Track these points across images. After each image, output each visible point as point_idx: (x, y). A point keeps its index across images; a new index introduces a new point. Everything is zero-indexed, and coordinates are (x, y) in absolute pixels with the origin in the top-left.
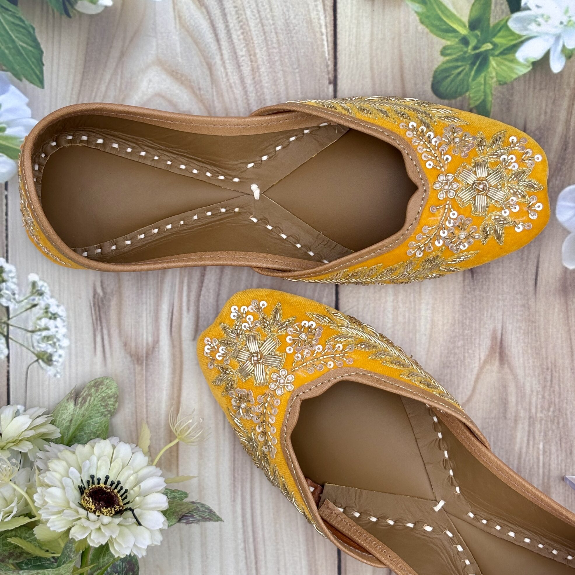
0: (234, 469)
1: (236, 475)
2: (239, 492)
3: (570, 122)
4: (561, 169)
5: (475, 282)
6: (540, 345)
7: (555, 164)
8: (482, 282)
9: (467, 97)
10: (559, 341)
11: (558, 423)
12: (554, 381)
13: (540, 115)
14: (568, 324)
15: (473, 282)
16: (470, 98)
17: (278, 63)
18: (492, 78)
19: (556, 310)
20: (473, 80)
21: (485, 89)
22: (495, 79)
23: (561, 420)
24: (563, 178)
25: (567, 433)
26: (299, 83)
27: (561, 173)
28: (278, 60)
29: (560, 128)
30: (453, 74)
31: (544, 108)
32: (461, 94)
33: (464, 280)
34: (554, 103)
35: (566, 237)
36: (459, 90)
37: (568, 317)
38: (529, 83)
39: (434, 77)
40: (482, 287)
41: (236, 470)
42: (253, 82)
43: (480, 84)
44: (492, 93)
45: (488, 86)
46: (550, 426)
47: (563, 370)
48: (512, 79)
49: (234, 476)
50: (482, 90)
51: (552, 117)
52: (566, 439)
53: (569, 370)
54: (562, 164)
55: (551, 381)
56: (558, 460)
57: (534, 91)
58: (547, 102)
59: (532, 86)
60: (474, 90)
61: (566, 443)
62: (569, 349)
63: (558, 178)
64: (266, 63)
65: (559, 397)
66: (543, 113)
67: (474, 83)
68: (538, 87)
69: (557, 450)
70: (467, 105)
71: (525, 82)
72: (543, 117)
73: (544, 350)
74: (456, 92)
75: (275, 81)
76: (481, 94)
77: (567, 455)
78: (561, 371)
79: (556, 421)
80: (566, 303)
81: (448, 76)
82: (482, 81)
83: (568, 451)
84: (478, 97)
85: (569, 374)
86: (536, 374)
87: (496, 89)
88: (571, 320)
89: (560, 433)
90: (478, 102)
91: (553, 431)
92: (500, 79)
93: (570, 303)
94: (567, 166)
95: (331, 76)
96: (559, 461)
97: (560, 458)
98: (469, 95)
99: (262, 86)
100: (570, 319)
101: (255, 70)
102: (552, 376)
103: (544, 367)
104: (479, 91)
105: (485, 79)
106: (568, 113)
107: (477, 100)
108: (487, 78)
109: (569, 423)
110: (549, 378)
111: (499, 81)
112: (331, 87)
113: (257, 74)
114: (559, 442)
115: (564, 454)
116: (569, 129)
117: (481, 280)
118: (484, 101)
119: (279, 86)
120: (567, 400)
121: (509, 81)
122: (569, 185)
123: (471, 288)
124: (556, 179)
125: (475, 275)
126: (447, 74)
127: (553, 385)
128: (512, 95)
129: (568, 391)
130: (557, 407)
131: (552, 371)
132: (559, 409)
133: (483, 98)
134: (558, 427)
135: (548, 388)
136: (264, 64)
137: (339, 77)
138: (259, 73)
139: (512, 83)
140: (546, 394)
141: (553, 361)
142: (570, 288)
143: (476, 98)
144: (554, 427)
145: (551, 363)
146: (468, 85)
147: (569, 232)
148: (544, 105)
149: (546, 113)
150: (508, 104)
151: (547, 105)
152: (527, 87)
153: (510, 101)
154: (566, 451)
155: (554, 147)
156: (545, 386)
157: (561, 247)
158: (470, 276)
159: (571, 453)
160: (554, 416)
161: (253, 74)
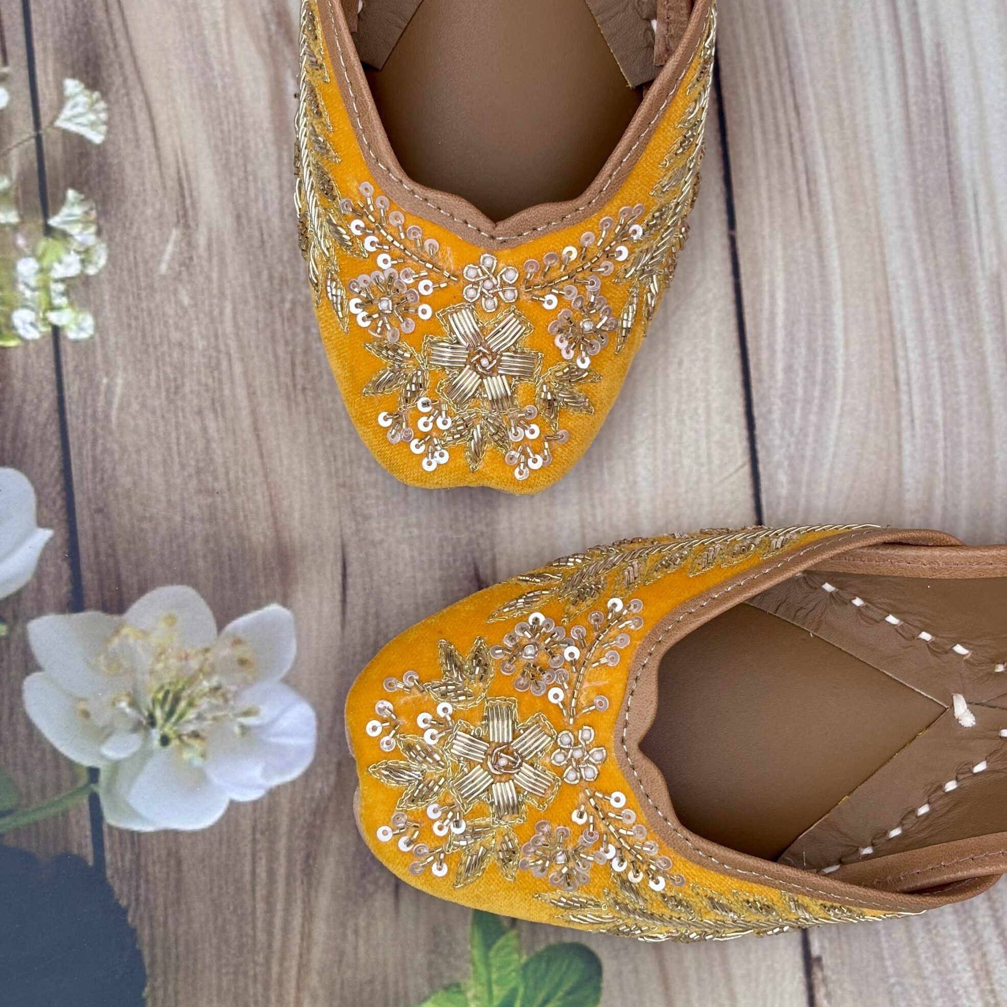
0: (945, 111)
1: (939, 100)
2: (929, 64)
3: (304, 917)
4: (314, 814)
5: (469, 559)
6: (323, 439)
7: (328, 825)
8: (455, 561)
9: (524, 951)
10: (285, 450)
11: (271, 277)
12: (288, 365)
13: (368, 925)
14: (269, 489)
15: (474, 559)
16: (519, 950)
17: (936, 992)
18: (476, 997)
19: (297, 515)
20: (514, 991)
21: (489, 973)
22: (470, 995)
23: (266, 284)
24: (308, 796)
25: (251, 258)
26: (886, 954)
27: (314, 805)
28: (936, 998)
29: (324, 901)
30: (559, 999)
31: (361, 942)
32: (539, 956)
33: (494, 560)
34: (342, 955)
35: (290, 672)
36: (543, 965)
37: (271, 502)
38: (397, 993)
39: (598, 989)
40: (454, 549)
41: (941, 109)
42: (985, 948)
43: (499, 982)
44: (474, 964)
45: (483, 980)
46: (288, 270)
47: (271, 389)
48: (433, 998)
49: (943, 97)
50: (494, 970)
51: (343, 925)
52: (251, 246)
53: (259, 392)
54: (312, 825)
55: (293, 365)
56: (265, 202)
57: (386, 977)
58: (356, 954)
59: (391, 986)
60: (512, 967)
61: (250, 237)
62: (263, 435)
63: (318, 793)
64: (961, 991)
65: (273, 333)
66: (362, 932)
67: (513, 984)
68: (378, 987)
69: (268, 220)
70: (524, 934)
71: (406, 995)
72: (362, 923)
73: (315, 429)
74: (549, 962)
75: (938, 953)
76: (495, 962)
77: (247, 212)
78: (276, 387)
79: (276, 281)
80: (278, 532)
81: (569, 993)
82: (496, 990)
83: (244, 221)
84: (502, 953)
85: (257, 383)
86: (326, 377)
87: (465, 975)
88: (263, 497)
89: (265, 256)
90: (500, 942)
91: (281, 260)
92: (460, 997)
93: (270, 533)
94: (301, 822)
95: (818, 975)
96: (261, 198)
97: (261, 204)
98: (521, 956)
99: (964, 942)
100: (267, 499)
101: (982, 974)
102: (294, 375)
103: (310, 393)
104: (500, 968)
105: (490, 993)
106: (310, 935)
107: (502, 948)
108: (486, 996)
109: (247, 279)
110: (299, 371)
111: (460, 992)
112: (815, 950)
113: (977, 966)
114: (266, 237)
115: (253, 213)
116: (304, 902)
117: (458, 564)
118: (488, 946)
119: (928, 942)
120: (258, 329)
121: (441, 995)
122: (293, 783)
123: (478, 544)
124: (322, 791)
125: (472, 573)
126: (571, 998)
127: (289, 356)
128: (431, 964)
129: (257, 348)
130: (276, 311)
131: (295, 386)
132: (271, 307)
133: (492, 953)
134: (270, 268)
135: (299, 350)
136: (965, 988)
137: (800, 975)
138: (973, 968)
139: (433, 991)
140: (302, 336)
141: (293, 405)
142: (274, 565)
143: (506, 950)
144: (280, 268)
145: (297, 404)
146: (525, 977)
147: (286, 681)
148: (362, 950)
149: (356, 932)
150: (437, 945)
151: (356, 948)
152: (401, 985)
153: (433, 952)
154: (249, 220)
155: (331, 860)
156: (306, 352)
157: (299, 649)
158: (481, 570)
159: (238, 217)
160: (280, 291)
161: (986, 964)
